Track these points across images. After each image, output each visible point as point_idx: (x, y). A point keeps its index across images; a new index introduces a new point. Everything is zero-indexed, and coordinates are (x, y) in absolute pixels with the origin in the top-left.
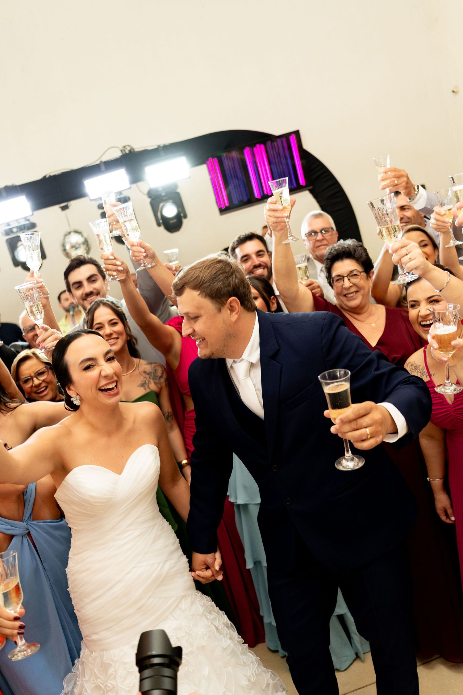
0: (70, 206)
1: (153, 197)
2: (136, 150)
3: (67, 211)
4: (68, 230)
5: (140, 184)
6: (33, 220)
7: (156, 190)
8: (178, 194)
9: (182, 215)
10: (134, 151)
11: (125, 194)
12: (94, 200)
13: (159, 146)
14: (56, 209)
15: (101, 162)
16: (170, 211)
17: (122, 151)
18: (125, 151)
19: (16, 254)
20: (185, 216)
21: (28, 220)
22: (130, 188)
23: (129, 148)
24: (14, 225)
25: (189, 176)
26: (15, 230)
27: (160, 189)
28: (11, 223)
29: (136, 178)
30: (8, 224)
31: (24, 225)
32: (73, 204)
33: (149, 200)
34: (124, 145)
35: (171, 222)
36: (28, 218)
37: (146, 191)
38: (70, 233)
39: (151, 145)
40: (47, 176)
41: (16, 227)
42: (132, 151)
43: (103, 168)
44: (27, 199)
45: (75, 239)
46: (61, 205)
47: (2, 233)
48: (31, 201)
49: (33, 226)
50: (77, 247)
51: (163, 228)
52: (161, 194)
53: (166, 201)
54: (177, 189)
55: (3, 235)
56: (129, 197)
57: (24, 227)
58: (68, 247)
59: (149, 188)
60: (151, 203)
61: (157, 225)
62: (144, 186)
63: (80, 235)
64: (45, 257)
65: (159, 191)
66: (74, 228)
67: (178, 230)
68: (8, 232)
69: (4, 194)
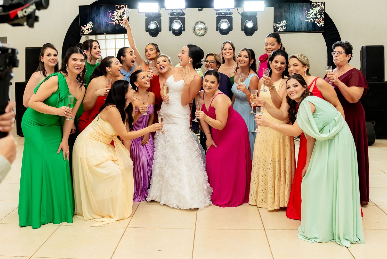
1: (243, 16)
4: (199, 20)
6: (184, 11)
7: (246, 13)
8: (257, 18)
9: (255, 28)
11: (231, 11)
12: (216, 10)
14: (196, 9)
16: (250, 25)
19: (172, 25)
20: (257, 30)
21: (182, 11)
22: (234, 9)
24: (174, 11)
25: (263, 10)
26: (175, 14)
28: (174, 10)
29: (238, 5)
30: (173, 10)
31: (180, 12)
32: (204, 9)
35: (249, 30)
36: (182, 10)
37: (241, 12)
38: (199, 22)
41: (176, 12)
44: (185, 1)
45: (201, 26)
46: (199, 8)
47: (169, 13)
48: (186, 3)
49: (184, 14)
50: (200, 29)
51: (244, 32)
52: (248, 15)
53: (249, 20)
54: (256, 16)
55: (169, 15)
56: (232, 13)
57: (180, 13)
58: (196, 28)
59: (243, 11)
60: (241, 18)
61: (242, 30)
62: (240, 10)
63: (204, 25)
64: (184, 30)
65: (247, 14)
66: (201, 20)
67: (251, 36)
68: (172, 14)
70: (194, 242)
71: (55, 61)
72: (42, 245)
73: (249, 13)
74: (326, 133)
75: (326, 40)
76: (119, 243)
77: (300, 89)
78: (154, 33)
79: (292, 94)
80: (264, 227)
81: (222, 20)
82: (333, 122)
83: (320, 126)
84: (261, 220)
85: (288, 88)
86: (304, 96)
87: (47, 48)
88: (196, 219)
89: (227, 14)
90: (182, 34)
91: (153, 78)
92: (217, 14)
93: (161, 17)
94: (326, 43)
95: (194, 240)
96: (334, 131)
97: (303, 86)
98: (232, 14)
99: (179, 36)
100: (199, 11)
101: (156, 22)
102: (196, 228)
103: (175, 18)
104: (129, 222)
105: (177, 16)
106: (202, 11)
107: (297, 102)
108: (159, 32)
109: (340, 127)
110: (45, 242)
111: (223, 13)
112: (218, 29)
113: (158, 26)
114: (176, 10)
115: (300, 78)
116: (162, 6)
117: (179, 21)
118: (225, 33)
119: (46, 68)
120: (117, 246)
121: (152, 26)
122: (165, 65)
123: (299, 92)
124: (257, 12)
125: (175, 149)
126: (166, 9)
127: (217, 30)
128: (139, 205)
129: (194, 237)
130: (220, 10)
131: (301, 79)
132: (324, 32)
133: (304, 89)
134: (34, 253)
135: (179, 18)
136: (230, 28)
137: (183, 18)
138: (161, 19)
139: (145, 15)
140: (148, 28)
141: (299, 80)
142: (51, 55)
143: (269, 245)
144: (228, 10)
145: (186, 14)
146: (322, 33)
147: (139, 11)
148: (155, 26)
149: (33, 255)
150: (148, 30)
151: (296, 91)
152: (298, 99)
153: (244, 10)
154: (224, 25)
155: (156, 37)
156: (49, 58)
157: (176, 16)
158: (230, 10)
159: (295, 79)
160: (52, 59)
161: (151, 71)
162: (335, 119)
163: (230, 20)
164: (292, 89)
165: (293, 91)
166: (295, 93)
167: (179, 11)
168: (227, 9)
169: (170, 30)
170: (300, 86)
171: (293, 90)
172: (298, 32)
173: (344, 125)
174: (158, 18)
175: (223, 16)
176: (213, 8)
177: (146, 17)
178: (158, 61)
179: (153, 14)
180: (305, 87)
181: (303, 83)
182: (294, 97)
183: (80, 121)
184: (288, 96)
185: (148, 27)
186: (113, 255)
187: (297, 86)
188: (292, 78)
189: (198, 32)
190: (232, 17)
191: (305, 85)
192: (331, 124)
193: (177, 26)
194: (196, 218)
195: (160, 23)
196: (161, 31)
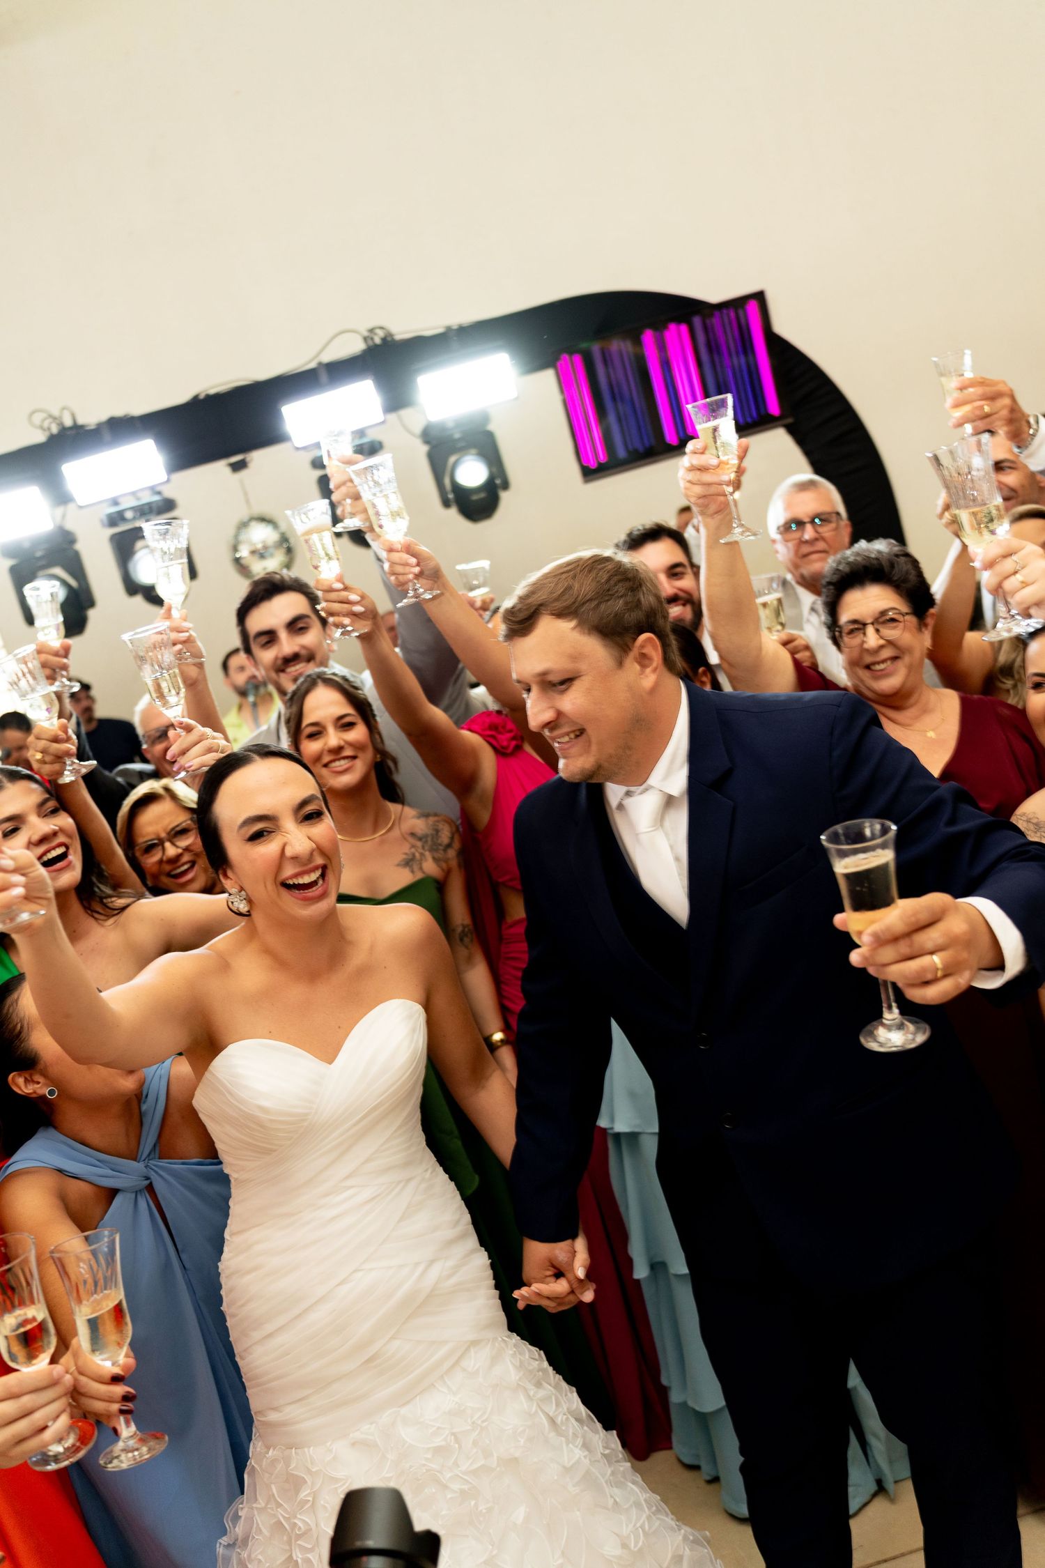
0: (252, 460)
1: (435, 442)
2: (398, 337)
3: (243, 474)
4: (244, 514)
5: (405, 413)
6: (169, 492)
7: (442, 427)
8: (491, 434)
9: (498, 481)
10: (393, 339)
11: (372, 436)
12: (304, 448)
13: (449, 329)
14: (219, 468)
15: (320, 364)
16: (472, 473)
17: (365, 339)
18: (372, 339)
19: (131, 566)
20: (506, 485)
21: (159, 493)
22: (384, 422)
23: (381, 333)
24: (127, 503)
25: (516, 395)
26: (129, 515)
27: (450, 424)
28: (120, 500)
29: (396, 400)
30: (115, 502)
31: (151, 503)
32: (255, 455)
33: (424, 449)
34: (370, 326)
35: (475, 497)
36: (158, 489)
37: (418, 429)
38: (249, 522)
39: (429, 325)
40: (202, 397)
41: (132, 508)
42: (389, 339)
43: (324, 377)
44: (157, 446)
45: (261, 535)
46: (232, 460)
47: (102, 521)
49: (171, 504)
50: (260, 554)
51: (454, 510)
52: (453, 435)
53: (463, 452)
54: (487, 425)
55: (105, 526)
56: (380, 443)
57: (150, 508)
58: (246, 552)
59: (426, 422)
60: (429, 453)
61: (444, 505)
62: (414, 419)
63: (270, 527)
65: (448, 429)
66: (258, 510)
67: (489, 516)
68: (115, 519)
69: (107, 436)
73: (453, 425)
92: (313, 465)
93: (74, 543)
98: (383, 447)
100: (234, 472)
101: (58, 571)
106: (248, 467)
108: (89, 612)
113: (73, 583)
114: (128, 495)
116: (60, 497)
124: (490, 410)
126: (81, 507)
132: (790, 420)
138: (77, 553)
144: (358, 434)
146: (786, 426)
148: (61, 591)
153: (428, 415)
155: (81, 634)
157: (139, 524)
158: (370, 431)
167: (145, 497)
168: (353, 430)
169: (131, 593)
174: (63, 552)
176: (291, 443)
177: (12, 559)
179: (36, 543)
195: (78, 570)
196: (92, 604)
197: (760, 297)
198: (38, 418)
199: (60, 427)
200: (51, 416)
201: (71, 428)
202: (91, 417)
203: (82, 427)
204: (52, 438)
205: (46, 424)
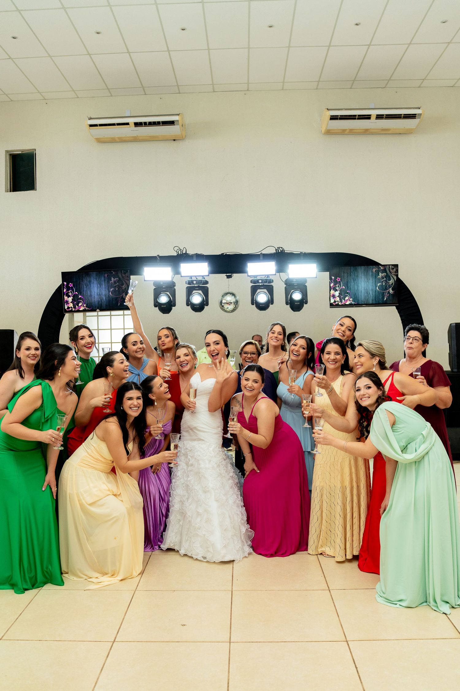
1: (288, 285)
2: (286, 252)
4: (227, 291)
5: (282, 274)
6: (207, 279)
8: (306, 286)
9: (304, 301)
10: (284, 252)
11: (271, 278)
12: (250, 276)
13: (301, 253)
14: (224, 275)
15: (261, 253)
16: (297, 296)
17: (276, 250)
18: (278, 250)
19: (190, 298)
20: (306, 303)
21: (204, 278)
22: (275, 275)
23: (281, 249)
24: (194, 279)
25: (315, 276)
26: (195, 282)
27: (294, 280)
28: (192, 277)
29: (281, 269)
30: (191, 277)
31: (201, 280)
32: (235, 275)
33: (285, 286)
34: (278, 246)
35: (296, 304)
36: (204, 277)
37: (284, 279)
38: (227, 294)
39: (295, 250)
40: (224, 254)
43: (261, 257)
44: (208, 265)
45: (229, 298)
46: (227, 274)
47: (186, 282)
48: (210, 267)
49: (207, 282)
50: (229, 303)
51: (289, 306)
52: (294, 283)
53: (296, 289)
54: (305, 283)
55: (186, 284)
56: (273, 280)
57: (201, 282)
58: (223, 302)
59: (287, 278)
60: (285, 288)
61: (286, 304)
62: (284, 276)
63: (233, 297)
64: (207, 304)
65: (293, 281)
66: (231, 291)
67: (299, 311)
68: (190, 283)
69: (195, 258)
70: (231, 611)
71: (36, 357)
72: (16, 620)
73: (295, 280)
74: (411, 453)
75: (400, 316)
76: (125, 615)
77: (374, 392)
78: (166, 309)
79: (363, 399)
80: (328, 586)
81: (259, 291)
82: (421, 437)
83: (403, 443)
84: (323, 576)
85: (357, 390)
86: (379, 401)
87: (26, 338)
88: (233, 576)
89: (265, 282)
90: (204, 309)
91: (170, 378)
92: (251, 282)
93: (175, 286)
94: (401, 320)
95: (231, 608)
96: (422, 449)
97: (379, 388)
98: (273, 282)
99: (200, 312)
100: (227, 278)
101: (168, 293)
102: (233, 590)
103: (194, 288)
104: (139, 583)
105: (198, 286)
106: (231, 278)
107: (370, 409)
108: (173, 308)
109: (430, 445)
110: (19, 616)
111: (260, 281)
112: (254, 302)
113: (171, 298)
114: (196, 276)
115: (374, 377)
116: (177, 272)
117: (200, 292)
118: (263, 307)
119: (24, 366)
120: (123, 620)
121: (163, 299)
122: (187, 361)
123: (372, 395)
124: (307, 279)
125: (201, 476)
126: (181, 276)
127: (252, 304)
128: (151, 556)
129: (232, 603)
130: (256, 276)
131: (376, 379)
132: (398, 305)
133: (380, 393)
134: (5, 634)
135: (200, 288)
136: (271, 301)
137: (206, 288)
138: (175, 290)
139: (153, 284)
140: (157, 302)
141: (373, 379)
142: (31, 349)
143: (337, 614)
144: (266, 277)
145: (209, 283)
146: (396, 306)
147: (146, 279)
148: (167, 299)
149: (3, 637)
150: (157, 304)
151: (369, 395)
152: (371, 405)
153: (288, 276)
154: (262, 298)
155: (169, 313)
156: (27, 352)
157: (196, 286)
158: (270, 276)
159: (368, 378)
160: (31, 354)
161: (168, 368)
162: (422, 433)
163: (270, 290)
164: (363, 391)
165: (364, 395)
166: (368, 397)
167: (200, 278)
168: (265, 275)
169: (188, 305)
170: (374, 388)
171: (365, 393)
172: (363, 305)
173: (435, 441)
174: (170, 288)
175: (260, 284)
176: (247, 274)
177: (155, 286)
178: (178, 355)
179: (165, 283)
180: (381, 390)
181: (378, 383)
182: (365, 403)
183: (70, 440)
184: (357, 401)
185: (157, 300)
186: (118, 633)
187: (369, 388)
188: (363, 376)
189: (226, 306)
190: (273, 286)
191: (381, 387)
192: (418, 440)
193: (197, 299)
194: (233, 574)
195: (174, 295)
196: (175, 306)
197: (396, 266)
198: (176, 249)
199: (182, 253)
200: (180, 249)
201: (184, 254)
202: (191, 252)
203: (188, 254)
204: (178, 255)
205: (178, 251)
